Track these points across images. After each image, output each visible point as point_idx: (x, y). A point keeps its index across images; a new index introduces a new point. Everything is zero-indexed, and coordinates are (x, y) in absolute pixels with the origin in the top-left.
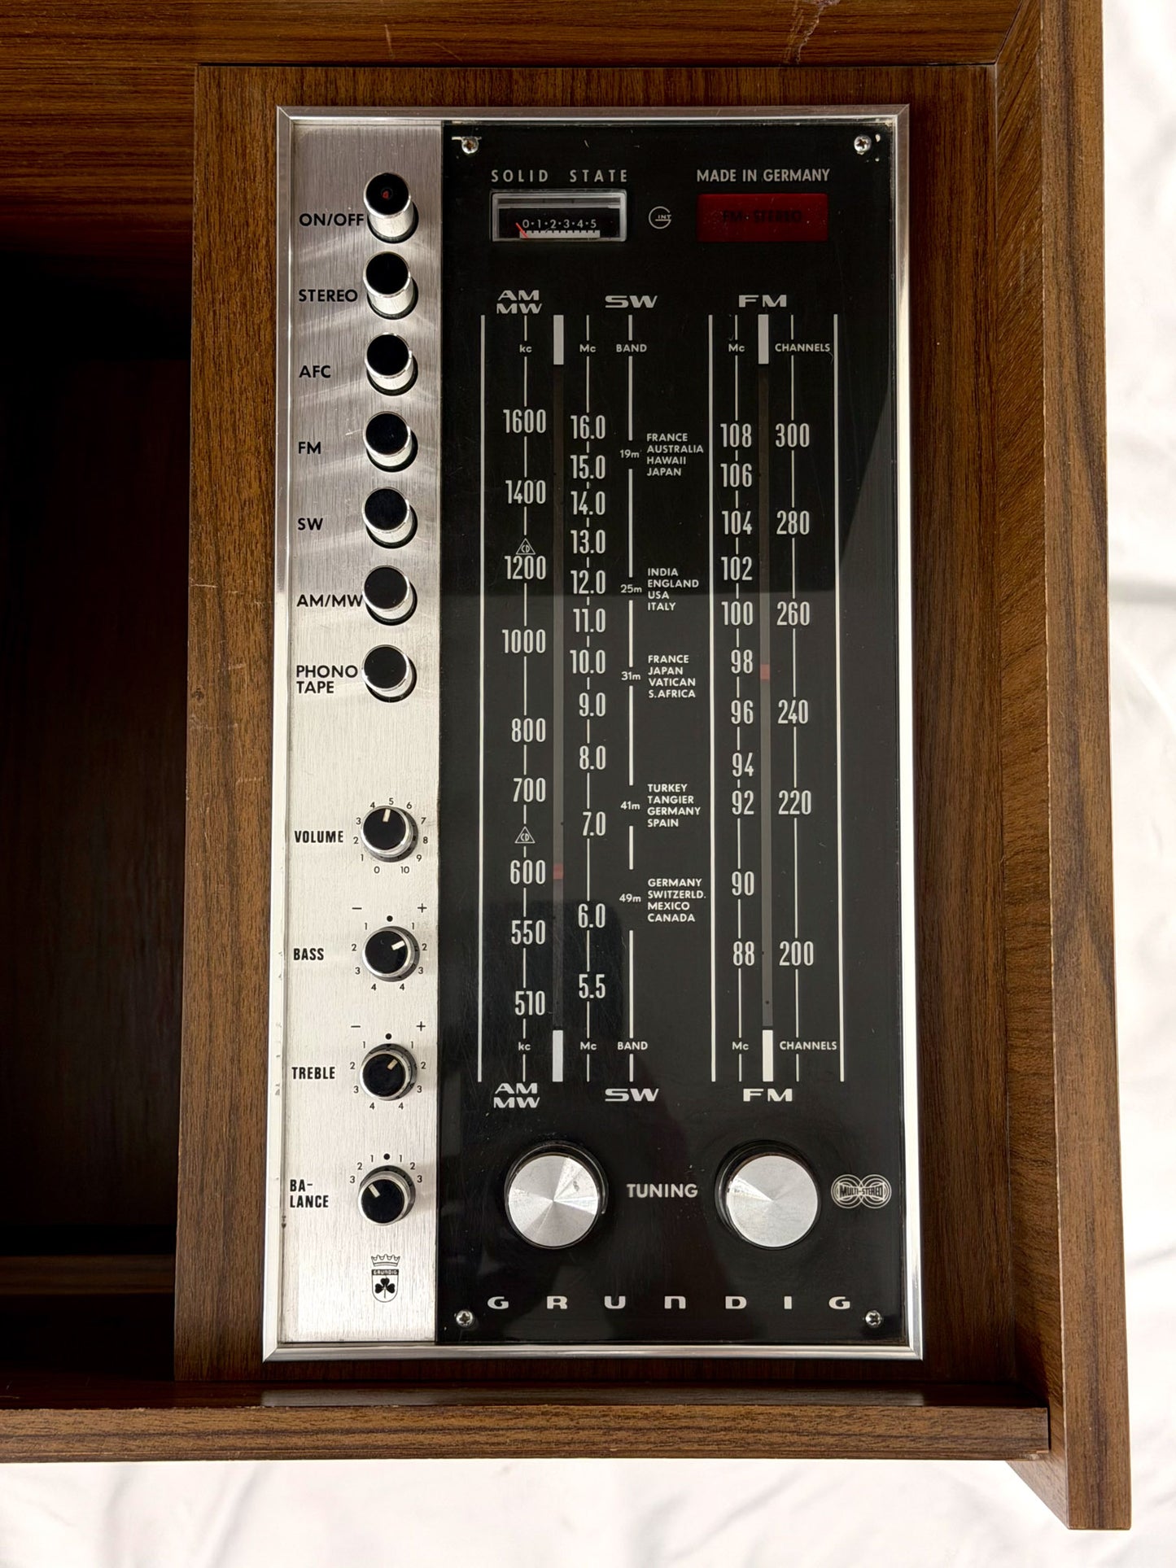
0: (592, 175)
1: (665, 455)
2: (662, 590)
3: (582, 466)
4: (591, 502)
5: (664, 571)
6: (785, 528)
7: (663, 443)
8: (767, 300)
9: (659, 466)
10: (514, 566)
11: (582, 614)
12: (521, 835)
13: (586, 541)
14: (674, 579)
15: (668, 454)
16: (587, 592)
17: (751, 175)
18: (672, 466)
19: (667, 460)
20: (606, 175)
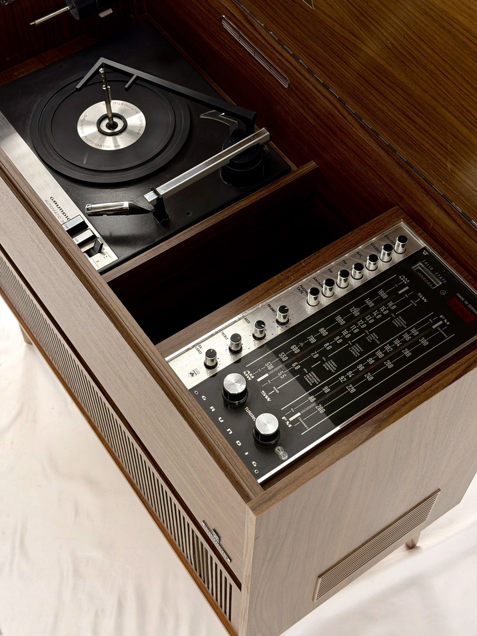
0: (440, 276)
2: (372, 338)
3: (383, 309)
4: (377, 315)
5: (376, 336)
6: (404, 352)
7: (401, 320)
8: (446, 321)
9: (395, 322)
10: (353, 309)
11: (354, 327)
12: (302, 343)
13: (369, 319)
14: (376, 338)
15: (399, 322)
16: (359, 325)
17: (466, 303)
18: (398, 324)
19: (398, 323)
20: (442, 279)
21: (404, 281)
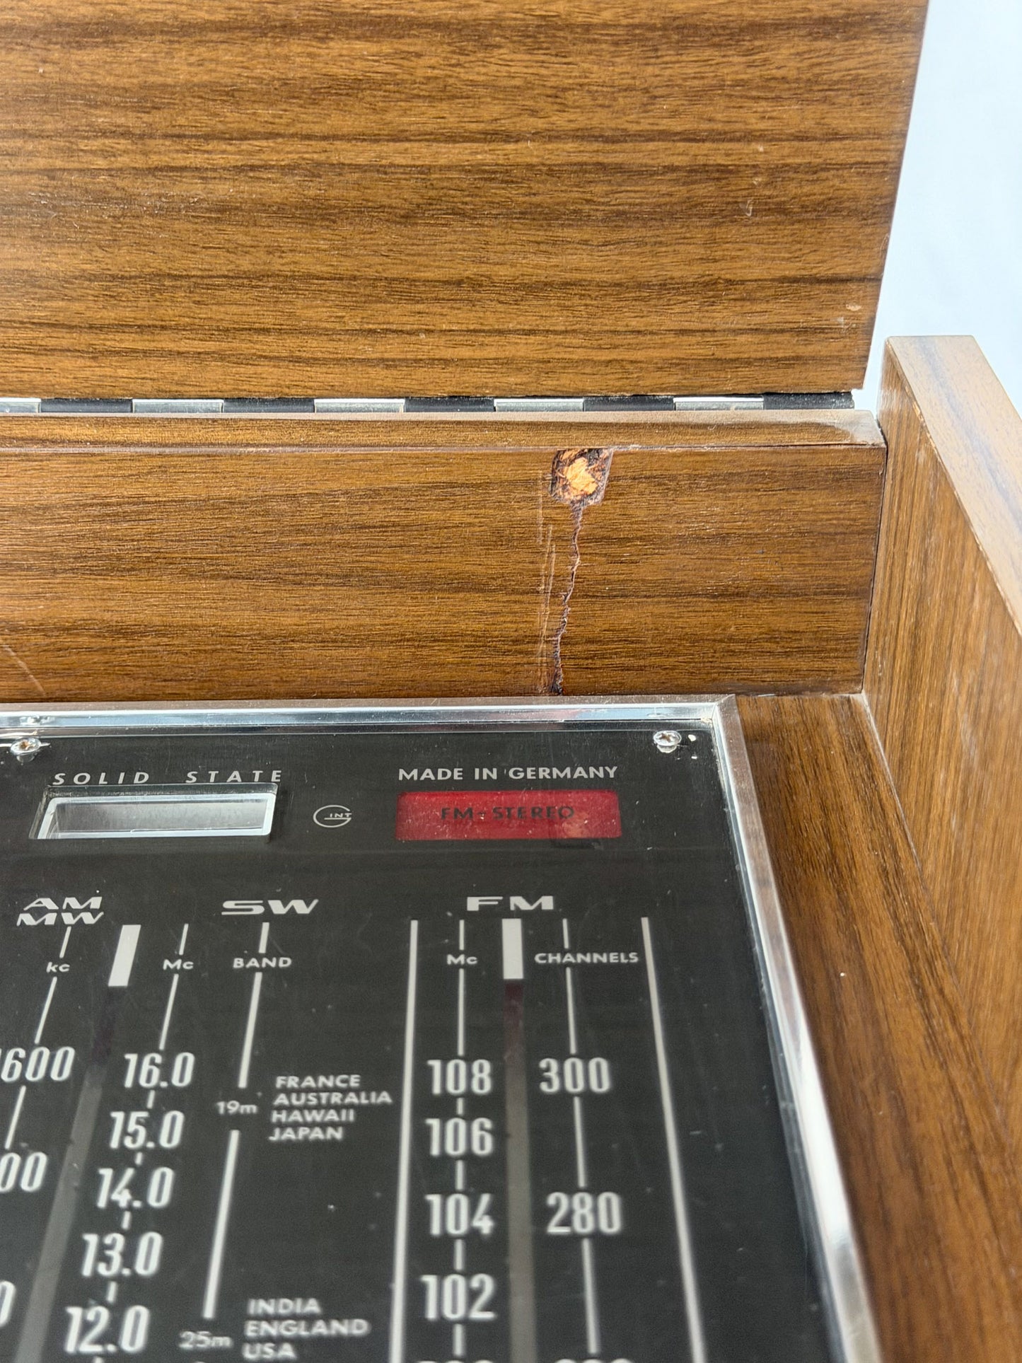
0: (223, 776)
1: (310, 1108)
2: (279, 1341)
3: (132, 1128)
4: (139, 1188)
5: (286, 1305)
6: (567, 1221)
7: (308, 1090)
8: (518, 902)
9: (295, 1126)
13: (115, 1251)
14: (310, 1319)
15: (318, 1107)
16: (98, 1349)
17: (487, 773)
18: (324, 1126)
19: (317, 1116)
20: (247, 776)
21: (68, 919)
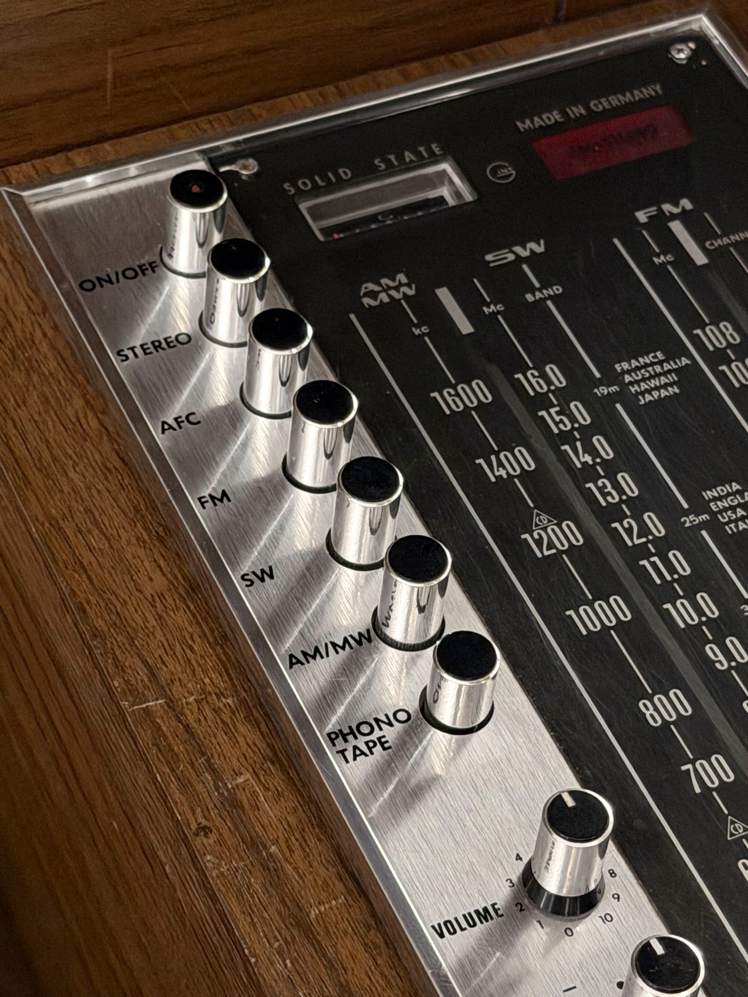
0: (401, 158)
1: (649, 378)
2: (733, 508)
3: (557, 419)
4: (591, 451)
5: (721, 490)
7: (638, 368)
8: (668, 208)
9: (649, 391)
10: (539, 542)
11: (654, 565)
12: (731, 828)
13: (609, 488)
14: (740, 493)
15: (651, 377)
16: (644, 540)
17: (577, 111)
18: (665, 387)
19: (653, 383)
20: (418, 154)
